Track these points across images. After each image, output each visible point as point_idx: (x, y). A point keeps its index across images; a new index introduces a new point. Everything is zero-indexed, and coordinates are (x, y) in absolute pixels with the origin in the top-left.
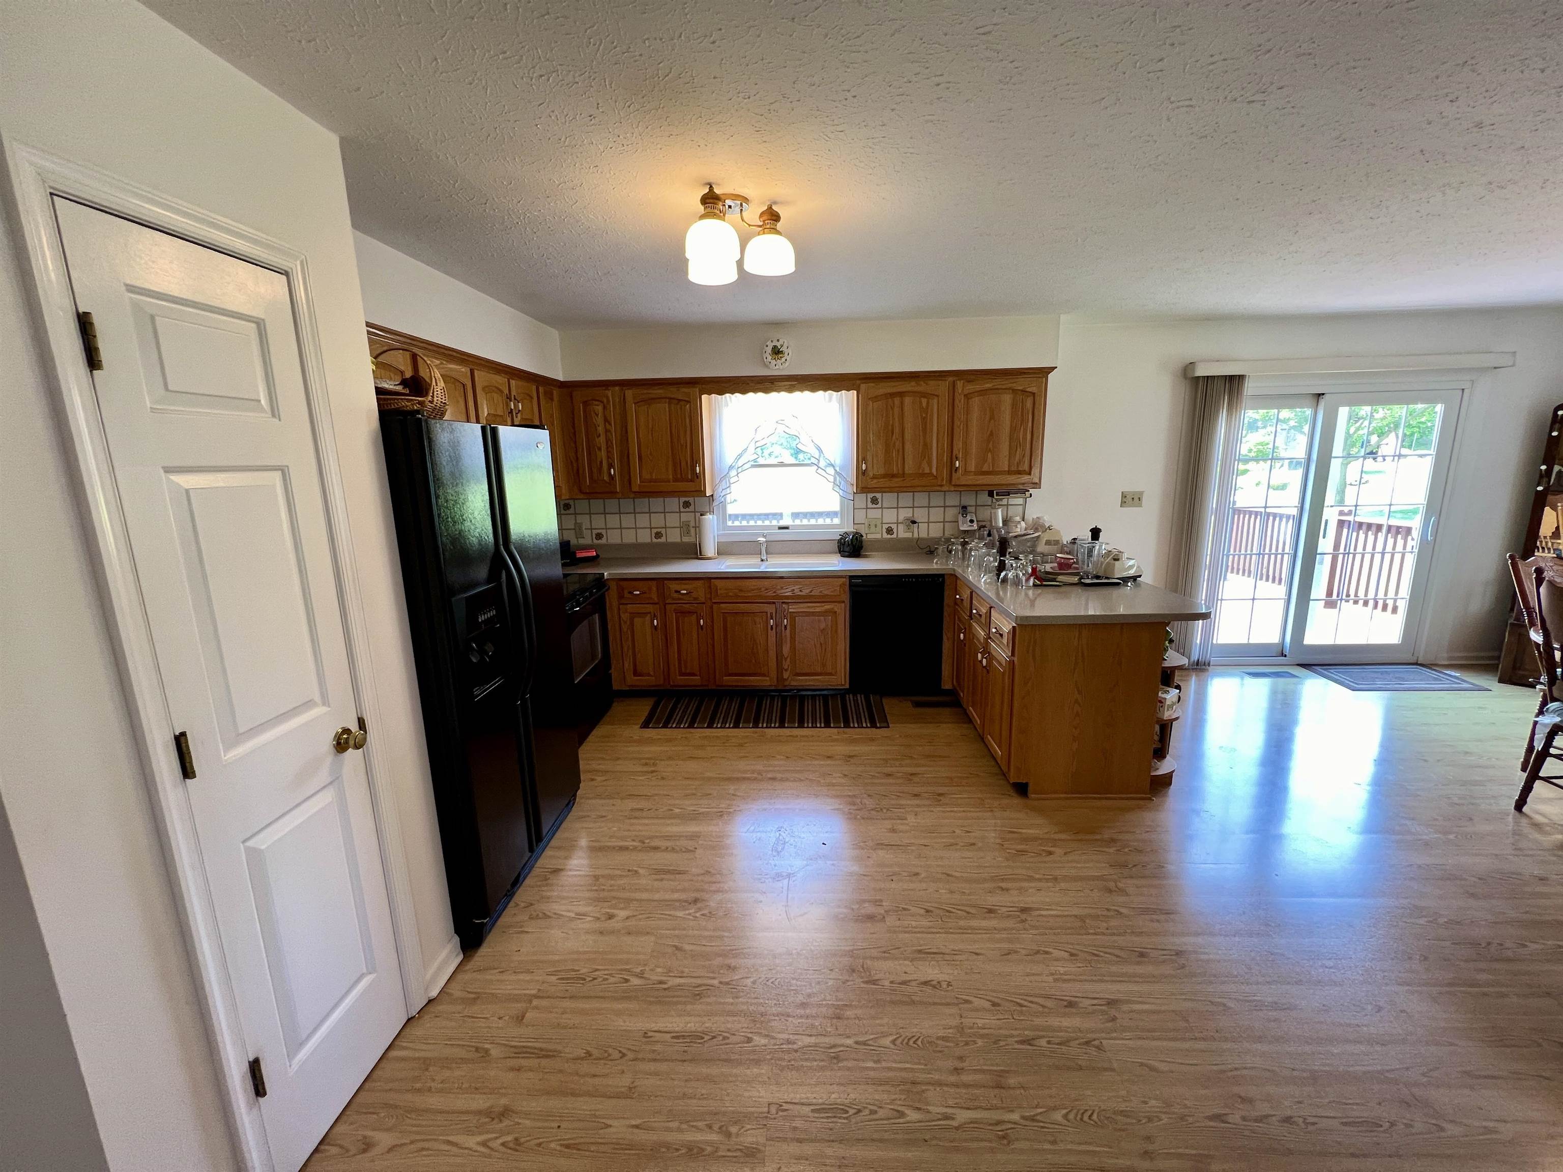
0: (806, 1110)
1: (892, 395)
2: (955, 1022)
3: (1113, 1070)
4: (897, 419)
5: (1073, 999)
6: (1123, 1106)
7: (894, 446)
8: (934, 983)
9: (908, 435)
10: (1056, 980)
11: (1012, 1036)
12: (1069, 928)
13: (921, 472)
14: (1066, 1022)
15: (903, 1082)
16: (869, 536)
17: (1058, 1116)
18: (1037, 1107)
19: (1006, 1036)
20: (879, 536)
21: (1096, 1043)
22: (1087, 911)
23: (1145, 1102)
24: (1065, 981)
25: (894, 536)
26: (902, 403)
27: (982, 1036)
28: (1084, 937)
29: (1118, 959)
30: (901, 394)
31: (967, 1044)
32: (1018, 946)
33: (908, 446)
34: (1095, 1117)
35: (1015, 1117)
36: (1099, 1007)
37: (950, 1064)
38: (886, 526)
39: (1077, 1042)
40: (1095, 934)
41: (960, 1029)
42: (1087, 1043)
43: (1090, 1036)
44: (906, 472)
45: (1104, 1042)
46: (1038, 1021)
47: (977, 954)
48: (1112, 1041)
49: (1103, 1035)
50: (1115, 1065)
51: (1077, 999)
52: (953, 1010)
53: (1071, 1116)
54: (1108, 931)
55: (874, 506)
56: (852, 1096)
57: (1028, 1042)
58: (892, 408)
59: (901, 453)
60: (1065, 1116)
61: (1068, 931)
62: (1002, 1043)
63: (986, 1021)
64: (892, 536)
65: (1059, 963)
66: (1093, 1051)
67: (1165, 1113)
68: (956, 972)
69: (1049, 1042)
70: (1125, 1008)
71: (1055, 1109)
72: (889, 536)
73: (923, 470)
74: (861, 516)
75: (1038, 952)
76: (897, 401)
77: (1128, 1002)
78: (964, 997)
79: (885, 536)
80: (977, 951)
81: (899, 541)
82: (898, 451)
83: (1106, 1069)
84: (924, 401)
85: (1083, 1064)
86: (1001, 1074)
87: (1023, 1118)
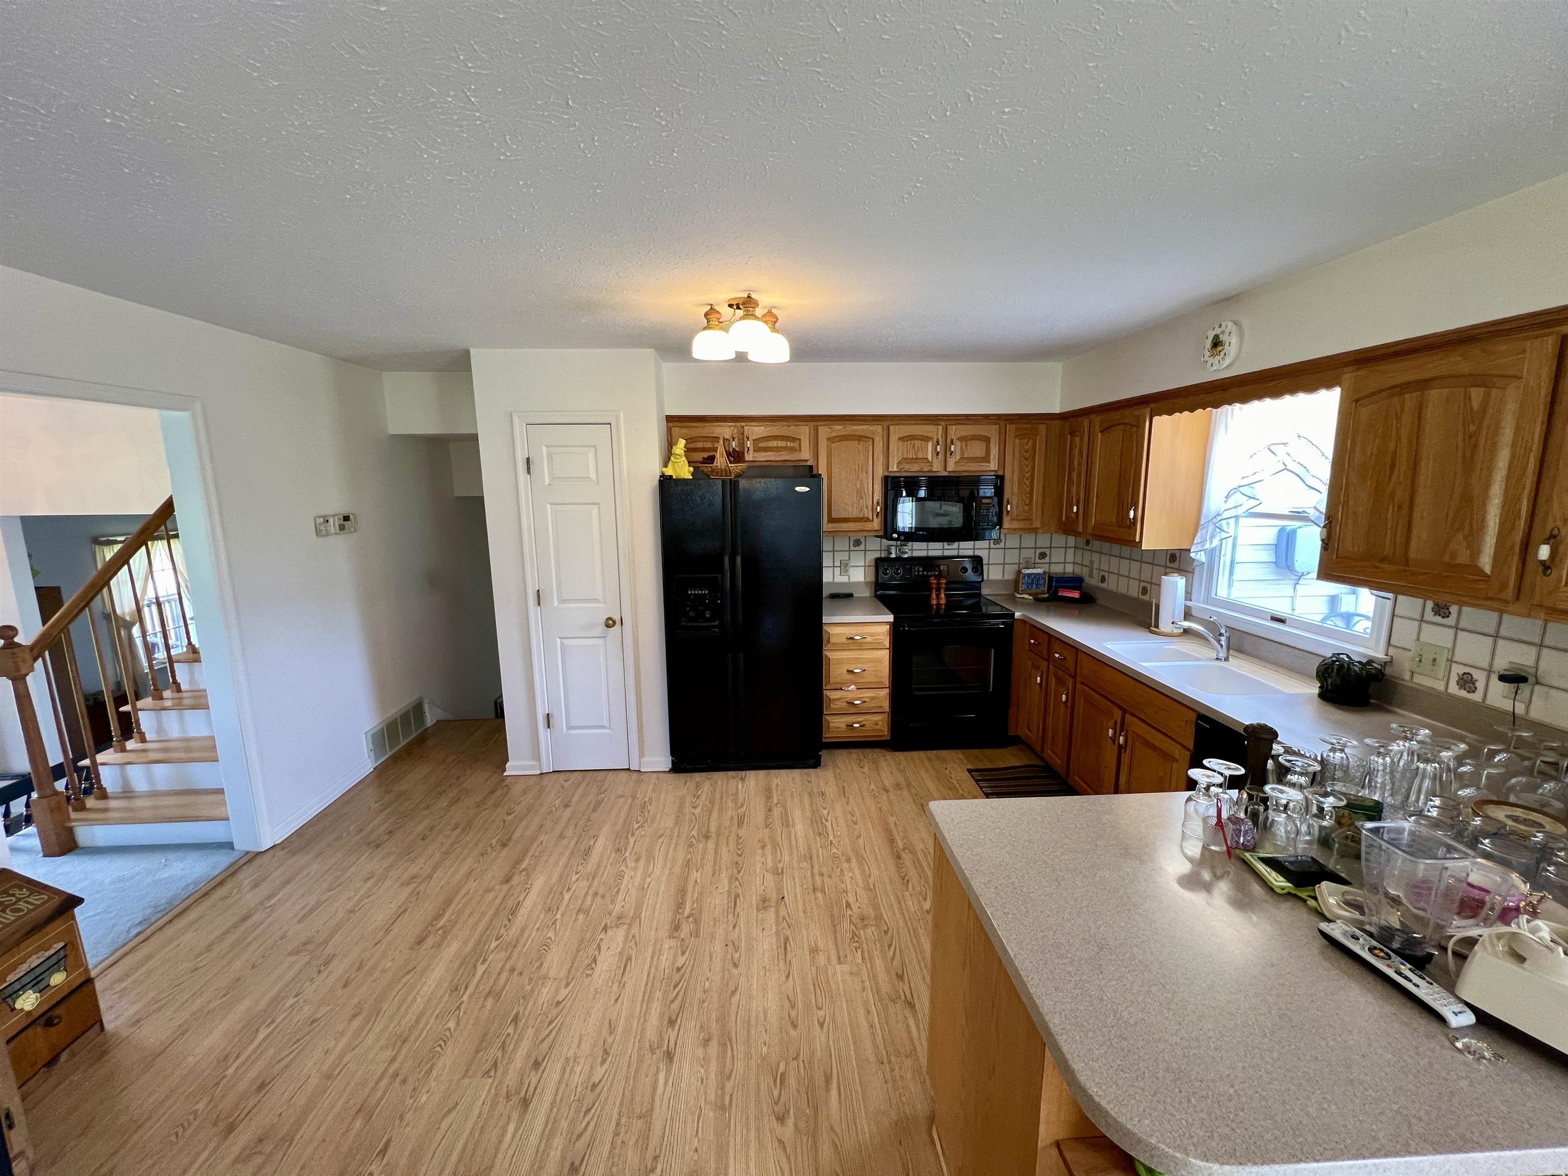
0: (521, 899)
1: (1403, 388)
2: (552, 974)
3: (464, 1077)
4: (1404, 441)
5: (542, 1068)
6: (434, 1073)
7: (1392, 496)
8: (593, 966)
9: (1427, 470)
10: (567, 1059)
11: (525, 1009)
12: (633, 1094)
13: (1446, 558)
14: (522, 1052)
15: (518, 941)
16: (1418, 679)
17: (451, 1025)
18: (465, 1013)
19: (526, 1006)
20: (1440, 686)
21: (492, 1073)
22: (657, 1126)
23: (428, 1092)
24: (564, 1070)
25: (1477, 697)
26: (1420, 408)
27: (533, 990)
28: (616, 1110)
29: (575, 1137)
30: (1424, 384)
31: (530, 979)
32: (618, 1038)
33: (1424, 498)
34: (438, 1049)
35: (465, 998)
36: (525, 1089)
37: (519, 966)
38: (1462, 670)
39: (500, 1058)
40: (618, 1124)
41: (545, 977)
42: (495, 1065)
43: (500, 1071)
44: (1412, 554)
45: (490, 1080)
46: (530, 1032)
47: (617, 1000)
48: (487, 1088)
49: (496, 1083)
50: (467, 1080)
51: (540, 1072)
52: (563, 974)
53: (448, 1033)
54: (619, 1142)
55: (1438, 619)
56: (520, 918)
57: (516, 1020)
58: (1398, 418)
59: (1405, 512)
60: (449, 1029)
61: (628, 1094)
62: (521, 1001)
63: (546, 993)
64: (1470, 696)
65: (587, 1067)
66: (486, 1067)
67: (412, 1104)
68: (600, 982)
69: (508, 1035)
70: (515, 1115)
71: (458, 1024)
72: (1463, 693)
73: (1453, 556)
74: (1405, 632)
75: (606, 1052)
76: (1410, 400)
77: (521, 1120)
78: (572, 984)
79: (1454, 689)
80: (620, 1001)
81: (1482, 709)
82: (1400, 507)
83: (467, 1071)
84: (1477, 394)
85: (479, 1056)
86: (498, 996)
87: (462, 1002)
